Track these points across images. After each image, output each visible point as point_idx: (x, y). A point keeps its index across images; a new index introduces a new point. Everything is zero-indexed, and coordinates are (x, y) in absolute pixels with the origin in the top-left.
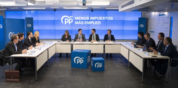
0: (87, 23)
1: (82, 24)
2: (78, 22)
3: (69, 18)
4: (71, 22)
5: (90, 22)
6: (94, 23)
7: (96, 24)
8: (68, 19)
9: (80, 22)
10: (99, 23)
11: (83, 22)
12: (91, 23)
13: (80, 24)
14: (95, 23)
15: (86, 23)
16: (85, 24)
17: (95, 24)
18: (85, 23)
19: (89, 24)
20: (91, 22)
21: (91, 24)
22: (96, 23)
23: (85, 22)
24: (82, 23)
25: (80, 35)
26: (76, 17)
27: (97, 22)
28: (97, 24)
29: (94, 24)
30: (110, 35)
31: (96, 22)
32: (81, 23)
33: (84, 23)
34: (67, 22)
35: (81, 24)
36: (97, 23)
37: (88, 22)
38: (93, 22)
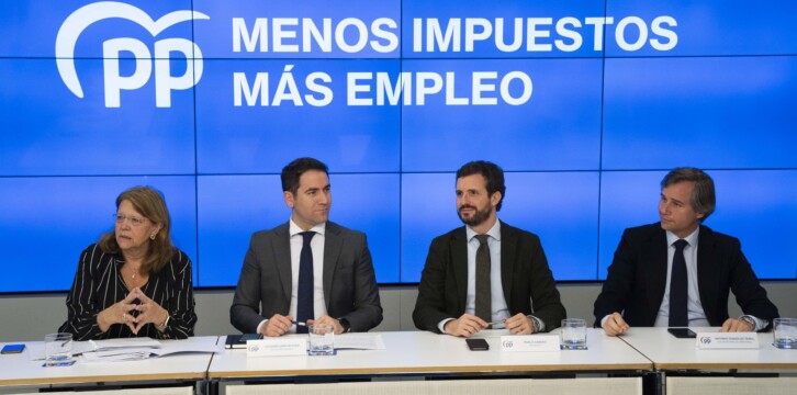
0: (372, 94)
1: (310, 99)
2: (262, 78)
3: (155, 27)
4: (185, 82)
5: (406, 77)
6: (457, 95)
7: (477, 100)
8: (149, 41)
9: (287, 78)
10: (516, 88)
11: (327, 78)
12: (422, 91)
13: (287, 104)
14: (463, 89)
15: (359, 95)
16: (352, 101)
17: (464, 101)
18: (352, 88)
19: (394, 101)
20: (421, 77)
21: (420, 101)
22: (477, 88)
23: (352, 77)
24: (319, 96)
25: (308, 236)
26: (238, 24)
27: (493, 75)
28: (493, 101)
29: (451, 100)
30: (691, 238)
31: (477, 76)
32: (303, 90)
33: (339, 88)
34: (137, 81)
35: (298, 102)
36: (496, 94)
37: (383, 78)
38: (450, 76)
